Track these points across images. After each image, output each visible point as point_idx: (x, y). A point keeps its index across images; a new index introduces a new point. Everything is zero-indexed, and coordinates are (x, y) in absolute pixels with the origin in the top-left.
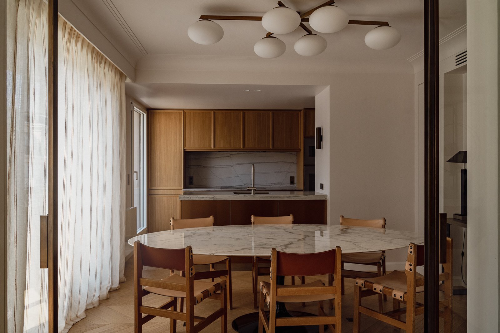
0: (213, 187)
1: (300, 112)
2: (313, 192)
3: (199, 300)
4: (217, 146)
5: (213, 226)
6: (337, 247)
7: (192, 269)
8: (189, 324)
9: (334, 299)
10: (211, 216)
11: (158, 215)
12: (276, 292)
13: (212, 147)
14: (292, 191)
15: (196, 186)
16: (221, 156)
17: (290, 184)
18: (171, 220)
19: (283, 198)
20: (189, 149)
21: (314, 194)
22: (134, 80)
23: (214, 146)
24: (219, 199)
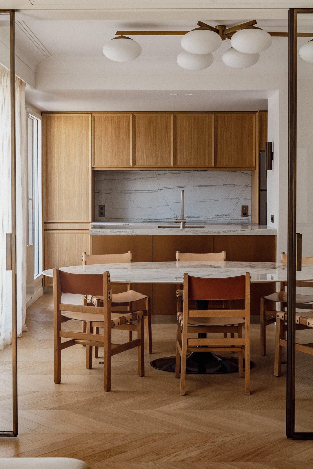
0: (132, 220)
1: (255, 115)
2: (265, 226)
3: (117, 324)
4: (138, 163)
5: (131, 262)
6: (246, 273)
7: (109, 293)
8: (107, 344)
9: (244, 323)
10: (129, 252)
11: (57, 258)
12: (187, 314)
13: (131, 164)
14: (244, 225)
15: (108, 219)
16: (145, 177)
17: (242, 216)
18: (83, 255)
19: (220, 233)
20: (99, 167)
21: (266, 228)
22: (35, 86)
23: (134, 163)
24: (139, 234)
